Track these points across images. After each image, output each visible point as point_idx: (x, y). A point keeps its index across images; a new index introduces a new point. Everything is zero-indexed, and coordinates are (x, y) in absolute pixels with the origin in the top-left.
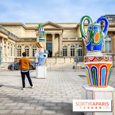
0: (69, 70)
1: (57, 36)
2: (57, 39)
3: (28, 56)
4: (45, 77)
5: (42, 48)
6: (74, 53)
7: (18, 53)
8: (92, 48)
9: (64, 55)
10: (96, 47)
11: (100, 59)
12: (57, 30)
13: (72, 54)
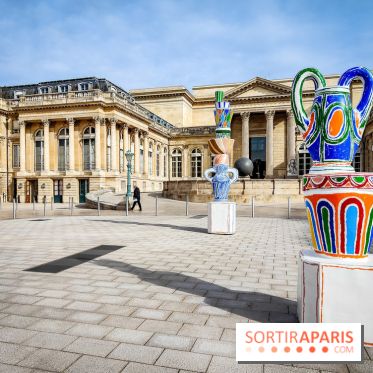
2: (282, 125)
5: (222, 153)
7: (174, 170)
8: (322, 153)
9: (301, 173)
10: (332, 151)
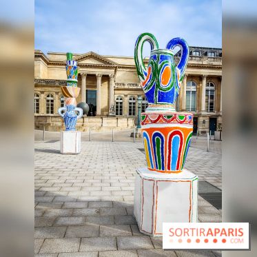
0: (124, 139)
1: (106, 78)
2: (106, 84)
3: (52, 113)
4: (77, 152)
5: (72, 97)
6: (134, 110)
8: (156, 97)
9: (117, 114)
11: (170, 118)
12: (107, 68)
13: (132, 112)
